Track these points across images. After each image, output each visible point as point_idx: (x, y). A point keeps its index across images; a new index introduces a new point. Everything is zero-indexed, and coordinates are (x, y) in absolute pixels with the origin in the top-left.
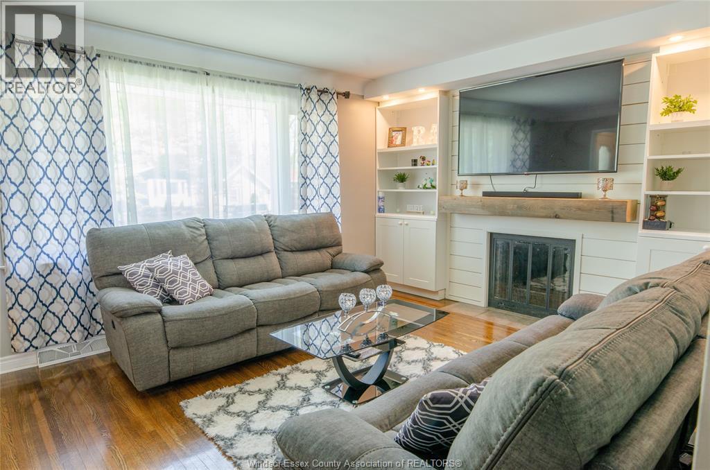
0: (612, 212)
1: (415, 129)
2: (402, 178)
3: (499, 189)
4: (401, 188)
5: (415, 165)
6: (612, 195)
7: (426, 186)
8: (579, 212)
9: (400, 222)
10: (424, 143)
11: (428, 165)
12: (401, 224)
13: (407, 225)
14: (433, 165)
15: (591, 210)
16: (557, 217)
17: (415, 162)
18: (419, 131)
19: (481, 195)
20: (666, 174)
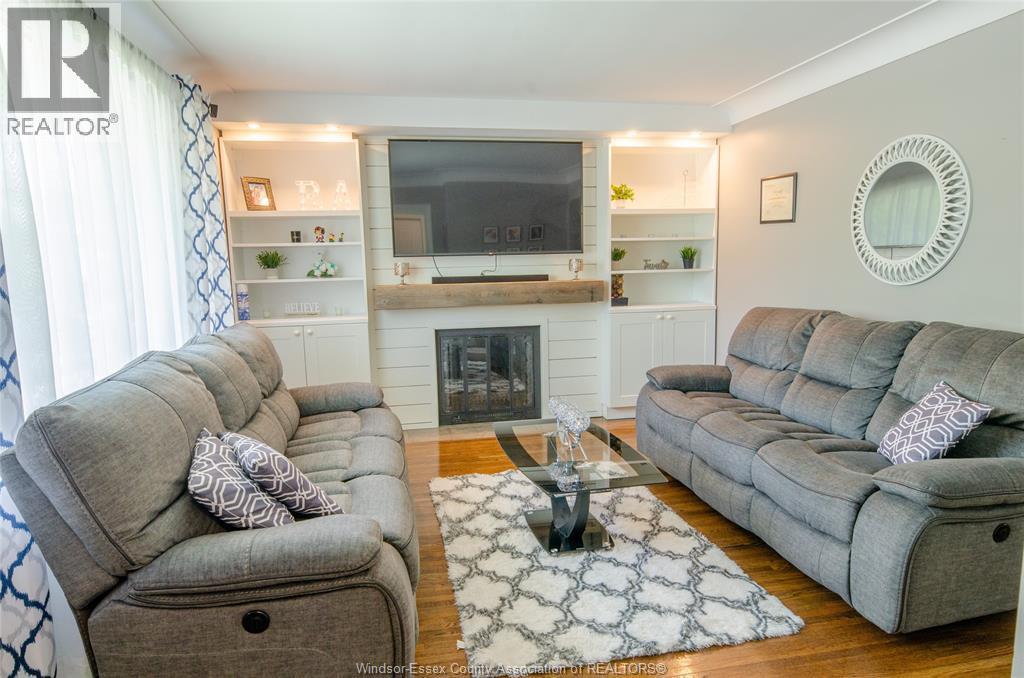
0: (592, 292)
1: (302, 185)
2: (270, 261)
3: (446, 273)
4: (272, 277)
5: (298, 240)
6: (583, 276)
7: (329, 273)
8: (562, 295)
9: (297, 332)
10: (321, 208)
11: (331, 240)
12: (298, 335)
13: (311, 334)
14: (341, 240)
15: (573, 291)
16: (539, 302)
17: (296, 236)
18: (309, 188)
19: (430, 282)
20: (617, 255)
